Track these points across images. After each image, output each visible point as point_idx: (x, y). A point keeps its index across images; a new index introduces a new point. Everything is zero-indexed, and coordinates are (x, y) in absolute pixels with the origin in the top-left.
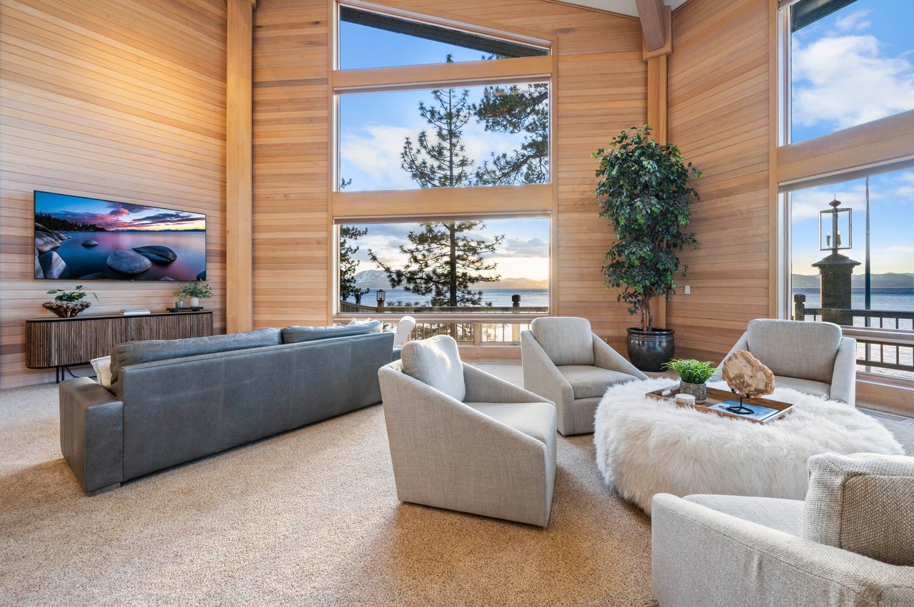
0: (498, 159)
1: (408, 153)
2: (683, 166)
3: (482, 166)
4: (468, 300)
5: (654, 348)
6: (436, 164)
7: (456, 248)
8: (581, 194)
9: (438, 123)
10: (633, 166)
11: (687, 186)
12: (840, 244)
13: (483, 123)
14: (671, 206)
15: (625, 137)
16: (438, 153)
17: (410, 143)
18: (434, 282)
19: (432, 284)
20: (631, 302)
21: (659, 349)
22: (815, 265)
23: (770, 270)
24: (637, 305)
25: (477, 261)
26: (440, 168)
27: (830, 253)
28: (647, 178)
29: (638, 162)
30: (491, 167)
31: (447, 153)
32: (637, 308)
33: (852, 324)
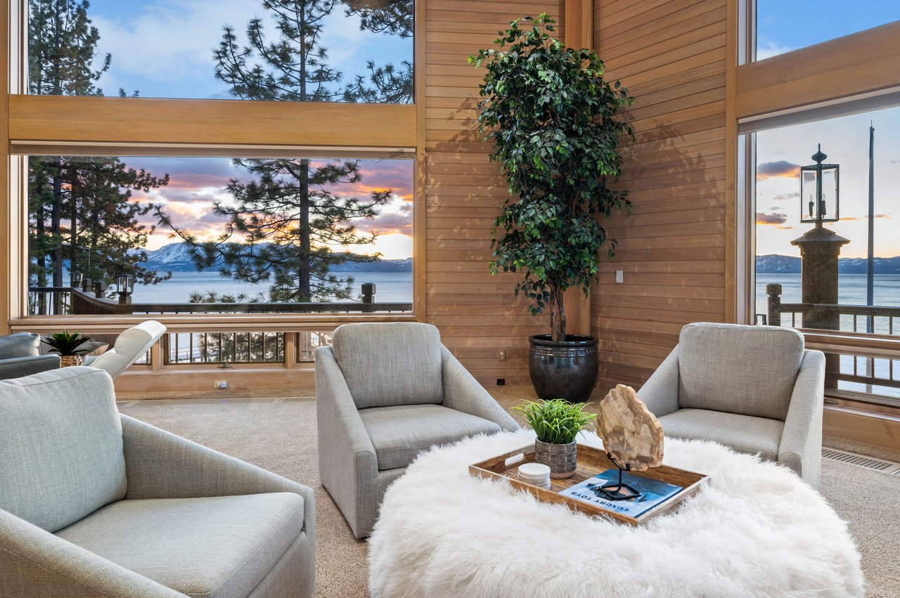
0: (380, 73)
1: (228, 52)
2: (608, 86)
3: (354, 83)
4: (328, 291)
5: (568, 366)
6: (278, 74)
7: (311, 209)
8: (463, 124)
9: (282, 10)
10: (528, 79)
11: (618, 118)
12: (825, 213)
13: (357, 18)
14: (587, 147)
15: (515, 33)
16: (281, 56)
17: (234, 38)
18: (273, 262)
19: (268, 265)
20: (533, 295)
21: (575, 368)
22: (795, 243)
23: (727, 248)
24: (542, 300)
25: (347, 230)
26: (285, 80)
27: (813, 226)
28: (547, 100)
29: (534, 73)
30: (368, 85)
31: (296, 58)
32: (542, 305)
33: (838, 328)
